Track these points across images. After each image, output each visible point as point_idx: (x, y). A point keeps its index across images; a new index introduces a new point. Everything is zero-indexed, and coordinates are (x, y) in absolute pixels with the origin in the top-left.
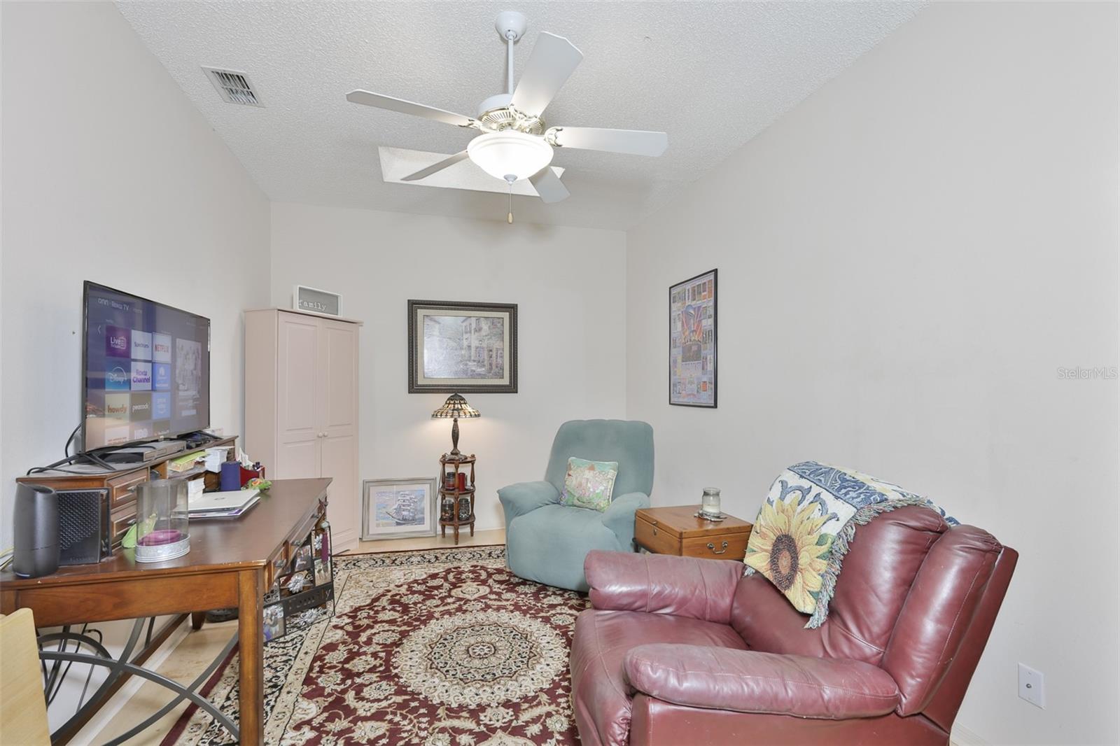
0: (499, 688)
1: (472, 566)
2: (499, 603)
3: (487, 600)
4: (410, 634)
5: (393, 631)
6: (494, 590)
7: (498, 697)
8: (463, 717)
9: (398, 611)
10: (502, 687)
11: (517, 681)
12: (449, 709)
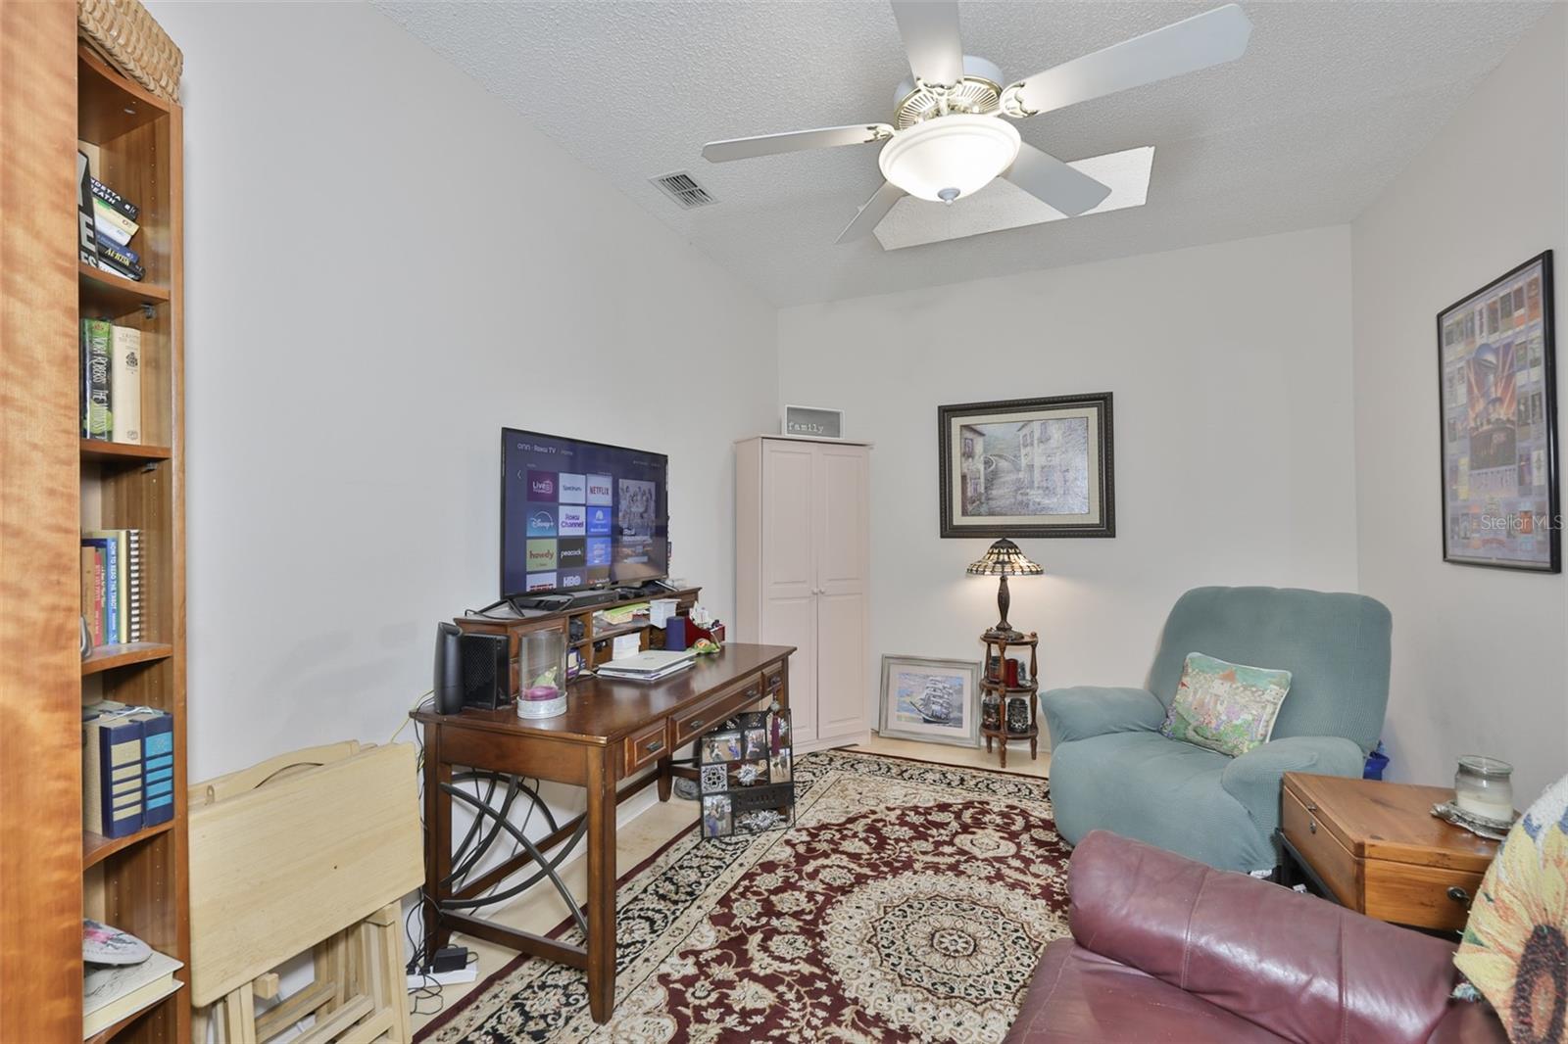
0: (948, 1015)
1: (1007, 807)
2: (1021, 877)
3: (1002, 866)
4: (869, 881)
5: (850, 871)
6: (1023, 853)
7: (939, 1028)
8: (873, 1036)
9: (870, 844)
10: (953, 1014)
11: (982, 1016)
12: (860, 1015)
